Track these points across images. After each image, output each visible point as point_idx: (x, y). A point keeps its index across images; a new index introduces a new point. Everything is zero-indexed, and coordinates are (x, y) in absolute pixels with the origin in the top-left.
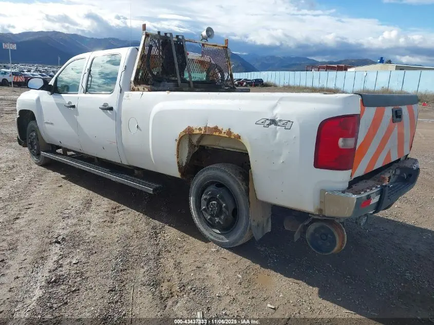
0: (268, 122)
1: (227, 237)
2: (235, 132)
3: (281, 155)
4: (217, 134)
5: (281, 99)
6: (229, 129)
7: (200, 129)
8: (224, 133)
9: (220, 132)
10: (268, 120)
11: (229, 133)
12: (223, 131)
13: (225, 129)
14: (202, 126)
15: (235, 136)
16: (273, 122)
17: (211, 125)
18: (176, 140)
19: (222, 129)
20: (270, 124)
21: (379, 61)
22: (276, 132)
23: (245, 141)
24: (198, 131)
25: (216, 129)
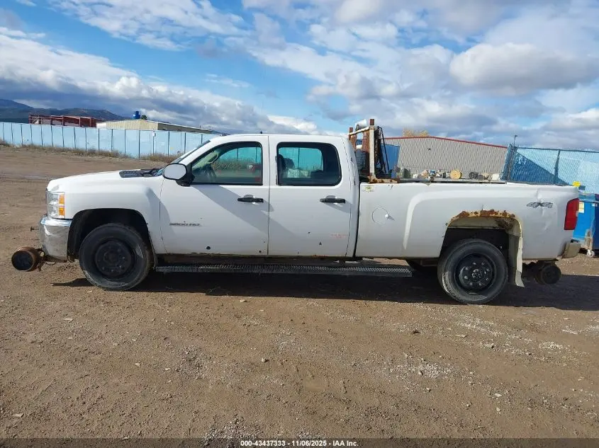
0: (535, 205)
1: (486, 295)
2: (510, 212)
3: (545, 225)
4: (494, 215)
6: (505, 211)
7: (476, 213)
9: (496, 213)
10: (535, 203)
11: (505, 213)
12: (499, 213)
13: (501, 211)
14: (479, 210)
15: (509, 215)
16: (540, 204)
17: (487, 209)
18: (447, 224)
20: (537, 206)
21: (134, 115)
22: (542, 210)
23: (519, 218)
24: (474, 215)
25: (492, 211)
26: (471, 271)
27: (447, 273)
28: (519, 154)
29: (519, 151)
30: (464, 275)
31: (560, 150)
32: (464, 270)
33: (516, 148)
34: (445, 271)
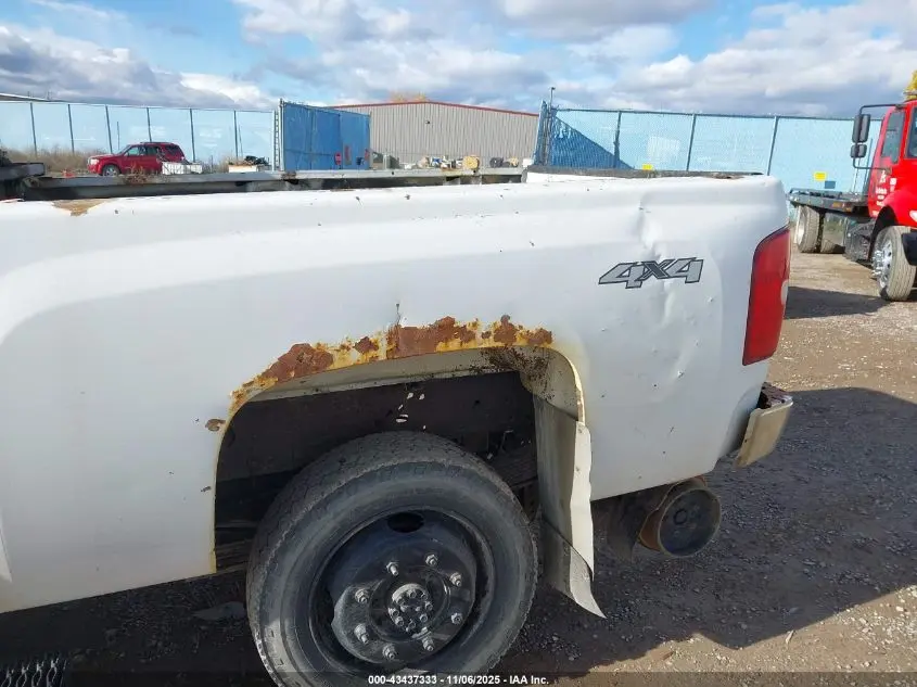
0: (637, 272)
2: (528, 322)
3: (676, 357)
4: (454, 344)
5: (647, 199)
6: (505, 319)
7: (366, 345)
8: (486, 335)
9: (466, 334)
10: (635, 264)
11: (506, 330)
12: (483, 329)
13: (488, 321)
14: (377, 330)
16: (654, 269)
17: (419, 318)
19: (475, 325)
20: (645, 277)
22: (662, 296)
23: (567, 342)
24: (355, 356)
25: (446, 328)
26: (380, 599)
27: (275, 626)
28: (560, 121)
29: (558, 114)
30: (350, 623)
31: (621, 112)
32: (351, 600)
33: (554, 110)
34: (264, 620)
